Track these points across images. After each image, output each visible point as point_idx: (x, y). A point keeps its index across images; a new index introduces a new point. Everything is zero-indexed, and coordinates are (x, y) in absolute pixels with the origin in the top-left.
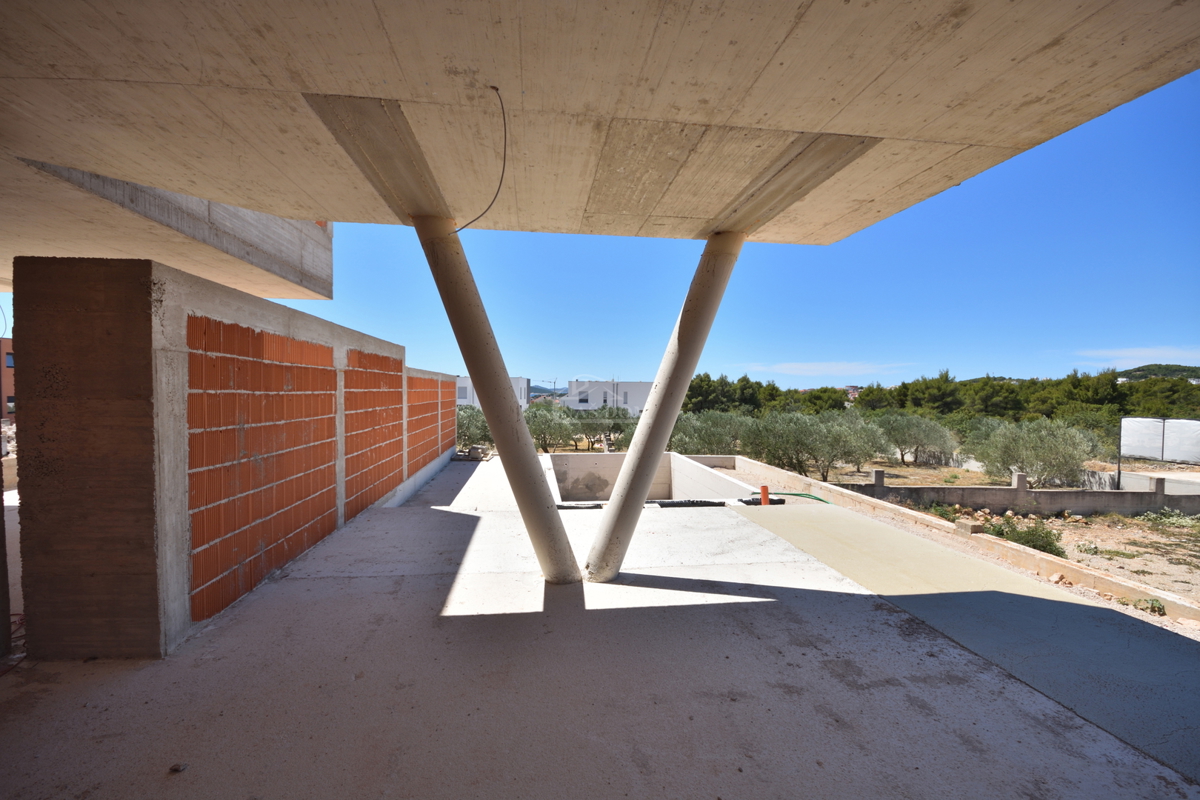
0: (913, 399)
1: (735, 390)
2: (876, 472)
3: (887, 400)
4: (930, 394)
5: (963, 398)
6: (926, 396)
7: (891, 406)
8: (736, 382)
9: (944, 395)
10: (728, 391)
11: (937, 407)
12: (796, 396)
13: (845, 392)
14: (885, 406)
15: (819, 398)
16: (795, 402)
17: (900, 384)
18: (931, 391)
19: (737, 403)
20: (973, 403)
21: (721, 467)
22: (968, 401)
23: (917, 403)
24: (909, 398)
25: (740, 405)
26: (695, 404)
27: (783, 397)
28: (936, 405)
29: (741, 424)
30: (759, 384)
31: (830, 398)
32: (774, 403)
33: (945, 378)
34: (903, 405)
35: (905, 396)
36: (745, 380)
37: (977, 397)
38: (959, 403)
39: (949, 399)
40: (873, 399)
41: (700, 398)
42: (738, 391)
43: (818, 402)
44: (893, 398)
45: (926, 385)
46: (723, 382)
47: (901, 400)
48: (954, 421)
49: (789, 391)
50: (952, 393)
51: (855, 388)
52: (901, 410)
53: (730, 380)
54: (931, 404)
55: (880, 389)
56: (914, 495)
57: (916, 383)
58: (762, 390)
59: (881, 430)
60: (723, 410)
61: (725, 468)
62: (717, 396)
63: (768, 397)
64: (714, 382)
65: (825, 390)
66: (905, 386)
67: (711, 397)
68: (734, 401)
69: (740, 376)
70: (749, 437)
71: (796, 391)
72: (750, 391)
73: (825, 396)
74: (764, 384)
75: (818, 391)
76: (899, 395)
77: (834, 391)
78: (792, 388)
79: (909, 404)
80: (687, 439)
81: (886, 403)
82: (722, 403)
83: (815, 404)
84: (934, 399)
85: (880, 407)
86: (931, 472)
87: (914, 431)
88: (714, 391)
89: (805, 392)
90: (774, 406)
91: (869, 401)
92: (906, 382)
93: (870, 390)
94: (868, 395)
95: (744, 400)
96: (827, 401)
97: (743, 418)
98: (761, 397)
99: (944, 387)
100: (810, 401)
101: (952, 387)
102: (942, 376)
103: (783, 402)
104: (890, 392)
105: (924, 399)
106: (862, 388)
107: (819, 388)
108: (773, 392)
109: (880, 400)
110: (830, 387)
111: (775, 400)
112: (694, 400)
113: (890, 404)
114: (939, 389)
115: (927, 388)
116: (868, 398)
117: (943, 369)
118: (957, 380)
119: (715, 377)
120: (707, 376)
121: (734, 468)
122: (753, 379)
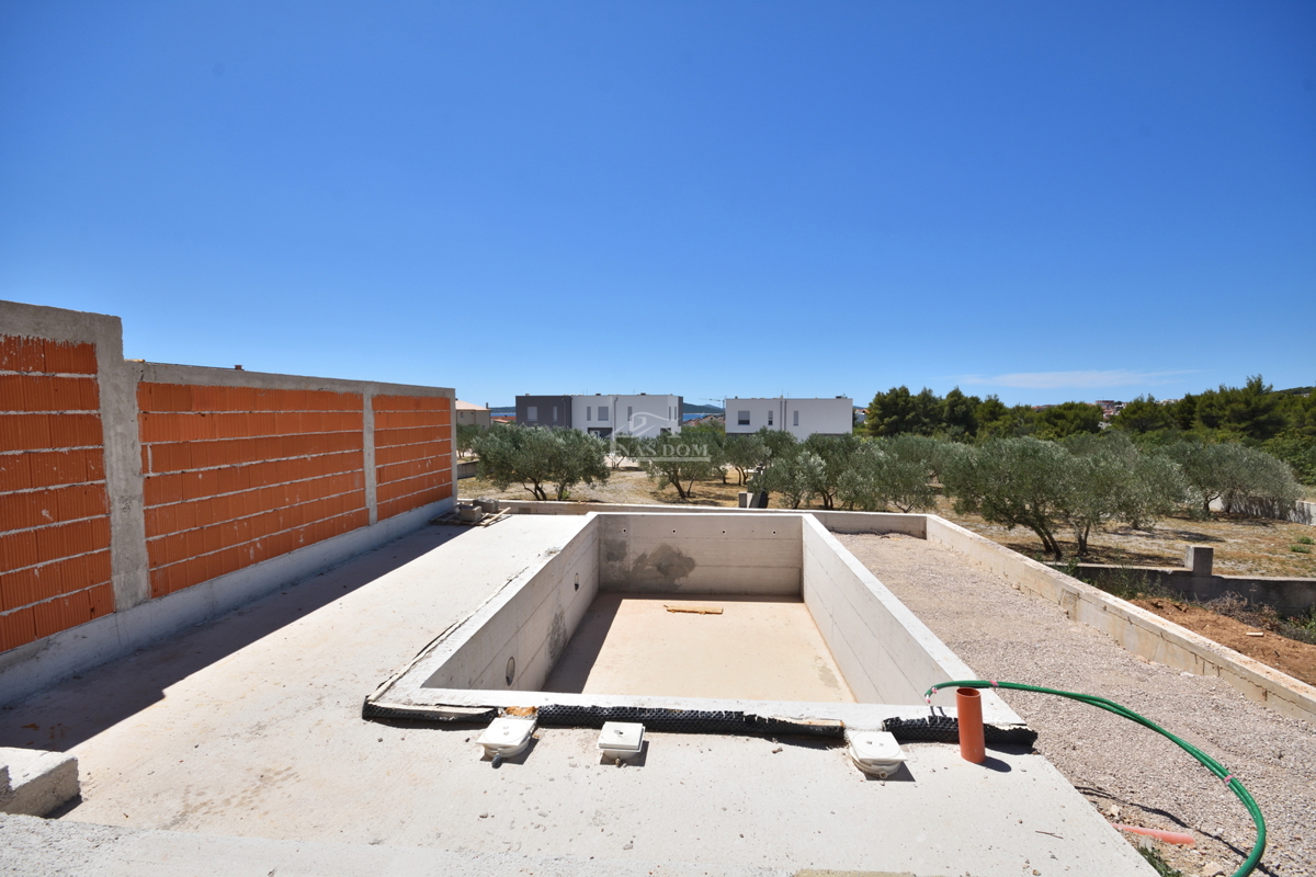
0: (1202, 417)
1: (942, 408)
2: (1196, 549)
3: (1163, 418)
4: (1233, 411)
5: (1284, 416)
6: (1227, 413)
7: (1170, 427)
8: (944, 397)
9: (1255, 412)
10: (933, 409)
11: (1243, 429)
12: (1027, 415)
13: (1099, 409)
14: (1161, 427)
15: (1062, 417)
16: (1026, 422)
17: (1183, 397)
18: (1234, 406)
19: (944, 424)
20: (1301, 423)
21: (901, 532)
22: (1293, 420)
23: (1211, 422)
24: (1196, 416)
25: (949, 426)
26: (889, 425)
27: (1009, 416)
28: (1243, 425)
29: (948, 453)
30: (976, 400)
31: (1076, 416)
32: (995, 423)
33: (1256, 388)
34: (1187, 426)
35: (1192, 413)
36: (956, 395)
37: (1308, 415)
38: (1279, 424)
39: (1263, 418)
40: (1142, 418)
41: (895, 417)
42: (946, 409)
43: (1060, 422)
44: (1172, 415)
45: (1228, 397)
46: (926, 397)
47: (1184, 419)
48: (1284, 449)
49: (1018, 408)
50: (1268, 408)
51: (1110, 404)
52: (1186, 433)
53: (936, 394)
54: (1234, 425)
55: (1151, 403)
56: (1273, 594)
57: (1209, 395)
58: (979, 407)
59: (1177, 466)
60: (925, 433)
61: (909, 534)
62: (917, 415)
63: (988, 416)
64: (913, 397)
65: (1070, 407)
66: (1189, 399)
67: (908, 417)
68: (941, 421)
69: (951, 389)
70: (955, 479)
71: (1028, 408)
72: (964, 408)
73: (1070, 415)
74: (983, 399)
75: (1060, 407)
76: (1181, 412)
77: (1084, 407)
78: (1023, 404)
79: (1197, 423)
80: (860, 478)
81: (1161, 423)
82: (925, 424)
83: (1055, 425)
84: (1239, 417)
85: (1153, 429)
86: (1260, 530)
87: (1229, 466)
88: (913, 409)
89: (1039, 410)
90: (996, 428)
91: (1136, 420)
92: (1193, 394)
93: (1137, 406)
94: (1134, 412)
95: (954, 419)
96: (1073, 421)
97: (952, 445)
98: (977, 415)
99: (1254, 400)
100: (1048, 421)
101: (1268, 400)
102: (1251, 385)
103: (1008, 423)
104: (1168, 406)
105: (1221, 418)
106: (1120, 403)
107: (1061, 403)
108: (995, 409)
109: (1153, 419)
110: (1077, 402)
111: (997, 419)
112: (886, 420)
113: (1167, 425)
114: (1248, 403)
115: (1228, 402)
116: (1136, 416)
117: (1253, 374)
118: (1276, 388)
119: (915, 391)
120: (905, 391)
121: (924, 537)
122: (967, 393)
